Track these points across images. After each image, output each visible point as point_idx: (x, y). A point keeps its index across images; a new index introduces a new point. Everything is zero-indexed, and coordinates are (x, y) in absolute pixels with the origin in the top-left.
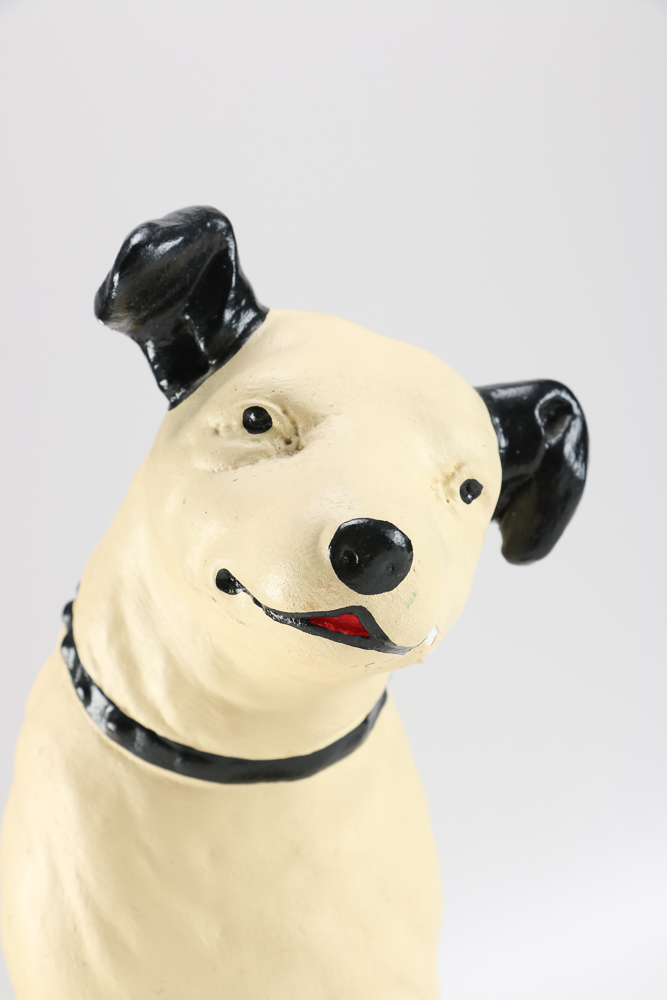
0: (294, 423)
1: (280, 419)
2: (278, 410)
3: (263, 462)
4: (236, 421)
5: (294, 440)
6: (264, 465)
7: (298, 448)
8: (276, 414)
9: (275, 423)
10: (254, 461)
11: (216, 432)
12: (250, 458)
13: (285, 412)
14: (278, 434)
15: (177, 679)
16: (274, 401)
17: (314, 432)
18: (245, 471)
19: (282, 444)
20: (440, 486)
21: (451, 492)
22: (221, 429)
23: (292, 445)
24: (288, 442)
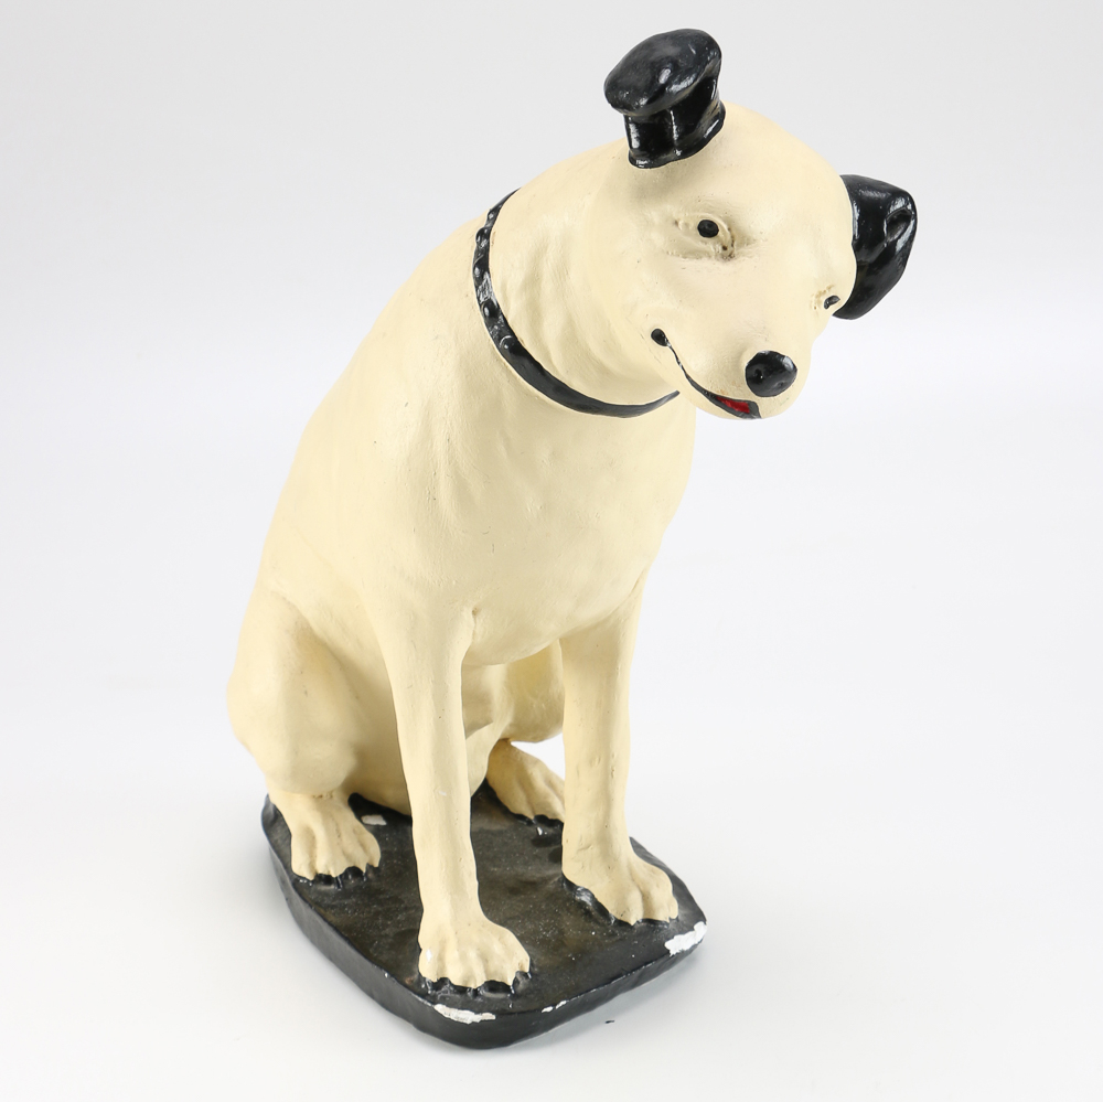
0: (732, 237)
1: (724, 233)
2: (725, 227)
3: (705, 259)
4: (694, 224)
5: (730, 249)
6: (705, 263)
7: (731, 256)
8: (723, 230)
9: (720, 233)
10: (699, 258)
11: (676, 223)
12: (696, 254)
13: (729, 229)
14: (720, 241)
15: (571, 337)
16: (725, 221)
17: (745, 250)
18: (690, 263)
19: (720, 248)
20: (814, 298)
21: (819, 302)
22: (680, 223)
23: (727, 253)
24: (725, 248)
